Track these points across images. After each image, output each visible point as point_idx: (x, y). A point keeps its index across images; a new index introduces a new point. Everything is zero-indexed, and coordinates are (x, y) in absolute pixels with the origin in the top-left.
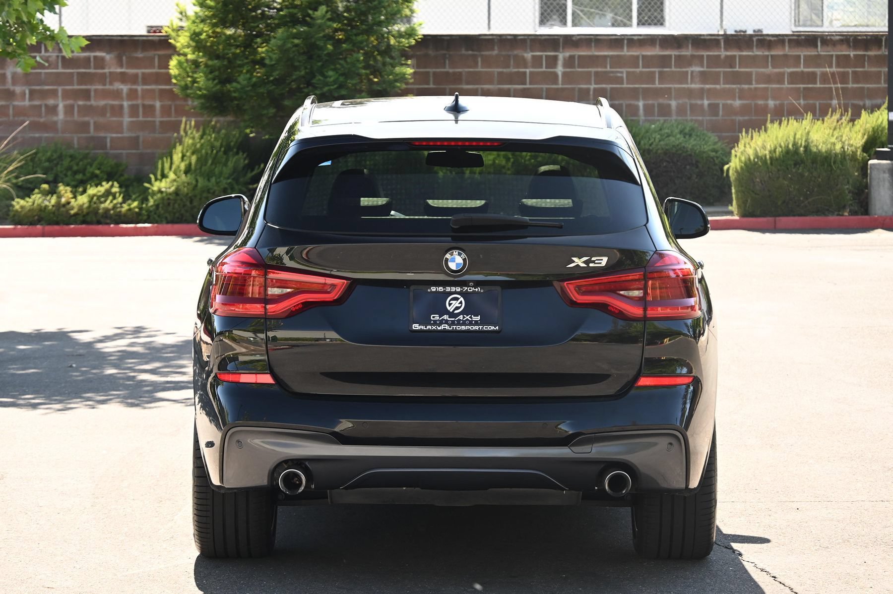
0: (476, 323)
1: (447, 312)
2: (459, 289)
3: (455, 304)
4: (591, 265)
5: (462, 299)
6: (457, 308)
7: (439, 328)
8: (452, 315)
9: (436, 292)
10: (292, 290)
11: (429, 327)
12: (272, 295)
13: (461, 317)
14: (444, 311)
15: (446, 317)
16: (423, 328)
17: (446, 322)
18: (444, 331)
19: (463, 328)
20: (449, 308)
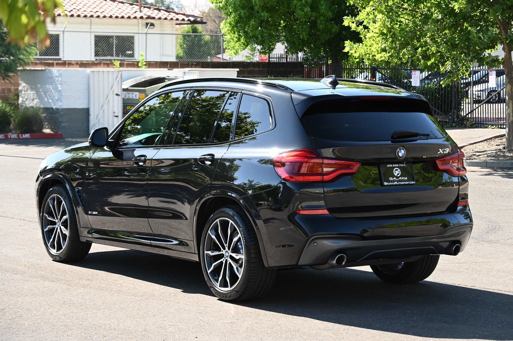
0: (406, 181)
1: (395, 176)
2: (397, 165)
3: (397, 172)
4: (445, 152)
5: (399, 170)
6: (398, 174)
7: (394, 184)
8: (397, 177)
9: (390, 167)
10: (335, 169)
11: (390, 183)
12: (325, 171)
13: (400, 178)
14: (394, 176)
15: (395, 178)
16: (388, 184)
17: (395, 181)
18: (396, 185)
19: (403, 183)
20: (395, 174)
